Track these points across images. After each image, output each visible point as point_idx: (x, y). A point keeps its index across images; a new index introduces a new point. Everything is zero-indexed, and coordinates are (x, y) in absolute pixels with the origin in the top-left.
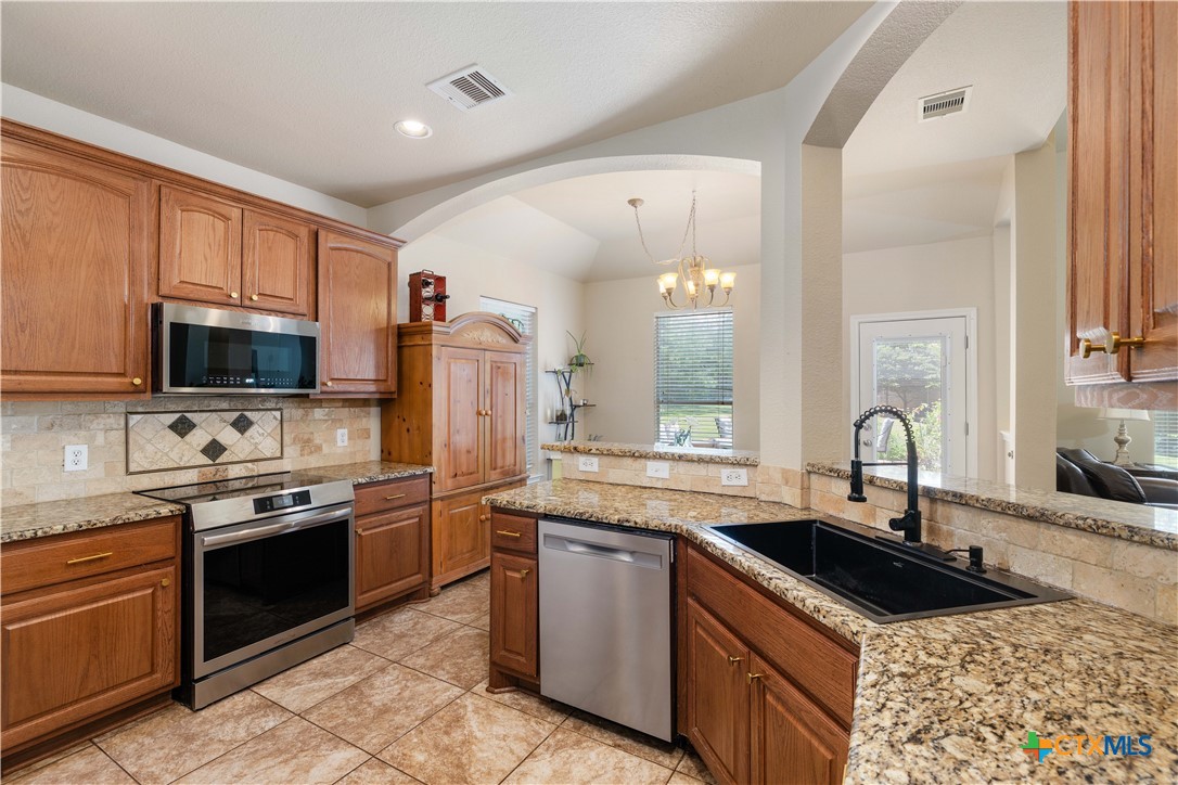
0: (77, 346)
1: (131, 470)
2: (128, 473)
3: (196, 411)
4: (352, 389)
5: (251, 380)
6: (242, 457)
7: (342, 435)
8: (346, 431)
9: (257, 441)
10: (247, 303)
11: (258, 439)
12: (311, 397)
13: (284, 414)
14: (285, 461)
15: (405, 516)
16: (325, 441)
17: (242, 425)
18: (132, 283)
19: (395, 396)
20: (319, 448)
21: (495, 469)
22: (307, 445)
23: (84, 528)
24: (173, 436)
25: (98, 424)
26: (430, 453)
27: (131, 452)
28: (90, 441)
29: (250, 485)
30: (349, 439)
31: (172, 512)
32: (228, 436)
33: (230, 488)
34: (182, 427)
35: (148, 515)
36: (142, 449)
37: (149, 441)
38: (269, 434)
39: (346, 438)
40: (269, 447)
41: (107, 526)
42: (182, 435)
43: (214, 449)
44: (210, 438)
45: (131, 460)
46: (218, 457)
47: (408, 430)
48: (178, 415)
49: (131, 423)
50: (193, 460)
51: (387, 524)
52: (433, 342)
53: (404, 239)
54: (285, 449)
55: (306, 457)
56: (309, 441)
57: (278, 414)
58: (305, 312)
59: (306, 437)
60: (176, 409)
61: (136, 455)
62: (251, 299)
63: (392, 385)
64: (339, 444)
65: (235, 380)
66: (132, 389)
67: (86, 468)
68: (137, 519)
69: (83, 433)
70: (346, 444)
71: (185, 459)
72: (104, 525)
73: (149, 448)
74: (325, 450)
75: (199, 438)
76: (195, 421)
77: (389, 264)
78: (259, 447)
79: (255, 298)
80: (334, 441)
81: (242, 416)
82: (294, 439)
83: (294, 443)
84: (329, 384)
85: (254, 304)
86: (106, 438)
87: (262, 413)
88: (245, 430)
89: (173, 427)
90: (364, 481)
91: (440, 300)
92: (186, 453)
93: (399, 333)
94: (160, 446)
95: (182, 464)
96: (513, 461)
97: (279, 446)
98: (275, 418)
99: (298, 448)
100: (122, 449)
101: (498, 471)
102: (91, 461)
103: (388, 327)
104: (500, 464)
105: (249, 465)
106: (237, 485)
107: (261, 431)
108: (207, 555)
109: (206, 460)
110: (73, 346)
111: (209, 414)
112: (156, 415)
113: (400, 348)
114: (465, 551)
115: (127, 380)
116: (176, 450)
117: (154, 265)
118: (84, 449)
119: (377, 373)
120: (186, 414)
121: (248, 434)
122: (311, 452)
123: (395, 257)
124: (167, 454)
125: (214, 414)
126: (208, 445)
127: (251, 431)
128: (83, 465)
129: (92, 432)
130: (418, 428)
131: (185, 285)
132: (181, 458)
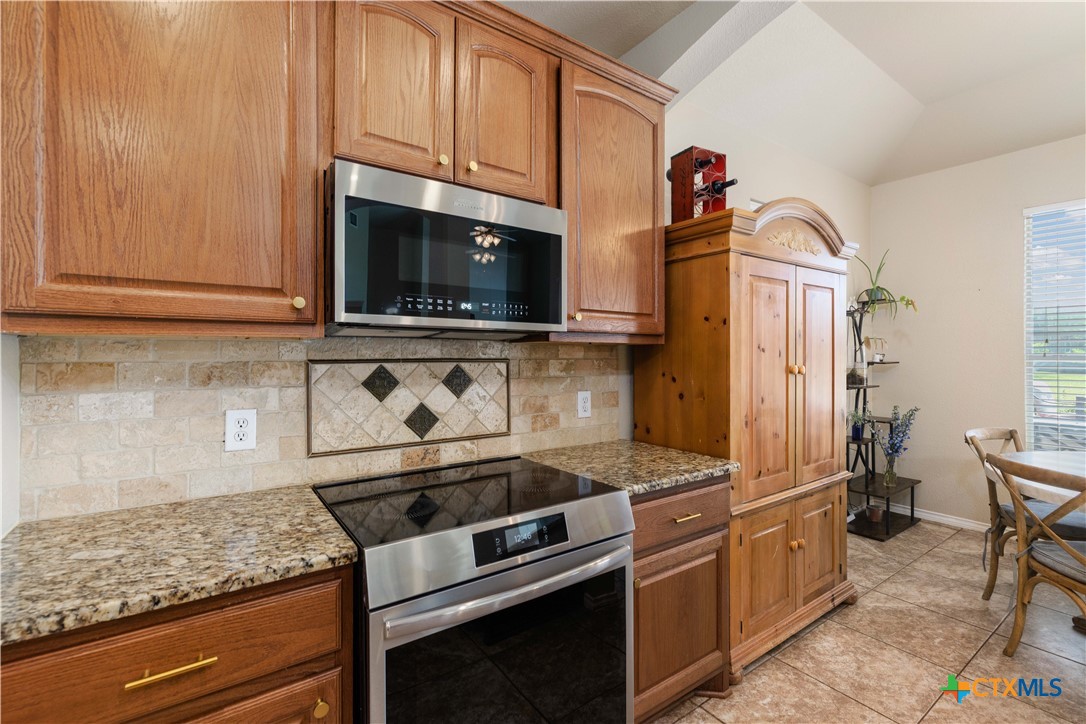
0: (208, 238)
1: (315, 449)
2: (311, 454)
3: (397, 361)
4: (608, 328)
5: (469, 306)
6: (458, 432)
7: (584, 399)
8: (587, 394)
9: (476, 407)
10: (462, 177)
11: (479, 405)
12: (552, 338)
13: (511, 368)
14: (513, 438)
15: (698, 551)
16: (563, 410)
17: (457, 382)
18: (293, 132)
19: (662, 341)
20: (555, 419)
21: (808, 464)
22: (541, 415)
23: (164, 604)
24: (367, 397)
25: (271, 377)
26: (726, 437)
27: (313, 422)
28: (259, 405)
29: (468, 476)
30: (593, 406)
31: (332, 560)
32: (439, 399)
33: (443, 480)
34: (380, 384)
35: (288, 570)
36: (328, 417)
37: (337, 405)
38: (492, 398)
39: (589, 404)
40: (491, 417)
41: (210, 599)
42: (381, 396)
43: (422, 419)
44: (416, 403)
45: (313, 435)
46: (427, 430)
47: (681, 396)
48: (374, 367)
49: (314, 377)
50: (395, 436)
51: (674, 566)
52: (732, 246)
53: (676, 88)
54: (512, 420)
55: (539, 433)
56: (542, 408)
57: (502, 367)
58: (543, 197)
59: (538, 403)
60: (372, 357)
61: (320, 427)
62: (469, 170)
63: (658, 323)
64: (581, 414)
65: (445, 305)
66: (293, 317)
67: (253, 445)
68: (269, 579)
69: (250, 391)
70: (588, 414)
71: (385, 433)
72: (204, 595)
73: (337, 415)
74: (563, 422)
75: (403, 401)
76: (397, 375)
77: (655, 128)
78: (480, 417)
79: (474, 166)
80: (572, 408)
81: (457, 367)
82: (524, 404)
83: (523, 412)
84: (579, 317)
85: (473, 181)
86: (281, 400)
87: (483, 365)
88: (462, 391)
89: (369, 384)
90: (642, 491)
91: (718, 189)
92: (386, 424)
93: (667, 241)
94: (351, 413)
95: (381, 442)
96: (830, 451)
97: (505, 415)
98: (500, 373)
99: (529, 418)
100: (301, 418)
101: (813, 465)
102: (260, 437)
103: (654, 229)
104: (814, 455)
105: (467, 444)
106: (452, 475)
107: (482, 393)
108: (391, 655)
109: (410, 436)
110: (202, 238)
111: (415, 365)
112: (346, 366)
113: (668, 264)
114: (771, 602)
115: (286, 301)
116: (373, 420)
117: (327, 104)
118: (251, 415)
119: (640, 302)
120: (386, 365)
121: (465, 396)
122: (546, 426)
123: (662, 116)
124: (360, 425)
125: (422, 364)
126: (414, 413)
127: (472, 391)
128: (250, 442)
129: (263, 390)
130: (701, 394)
131: (372, 141)
132: (379, 433)
